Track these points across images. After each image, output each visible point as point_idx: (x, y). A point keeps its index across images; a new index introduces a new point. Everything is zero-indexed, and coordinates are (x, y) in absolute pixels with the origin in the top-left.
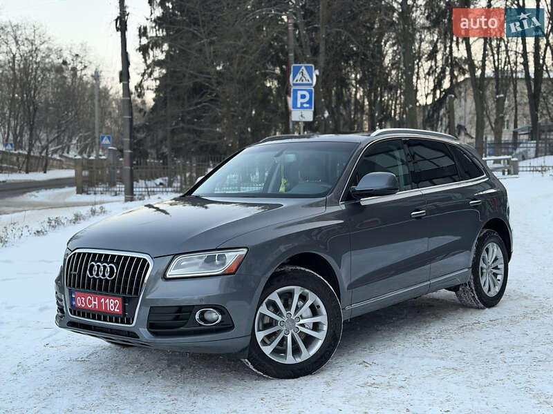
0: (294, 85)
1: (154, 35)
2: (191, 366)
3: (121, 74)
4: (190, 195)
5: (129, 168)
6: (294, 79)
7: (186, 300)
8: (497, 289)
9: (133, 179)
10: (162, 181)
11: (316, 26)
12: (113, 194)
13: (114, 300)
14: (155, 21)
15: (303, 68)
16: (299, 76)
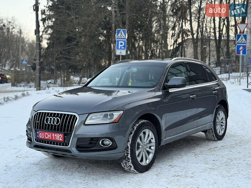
0: (117, 38)
1: (48, 14)
2: (90, 167)
3: (36, 31)
4: (86, 86)
5: (39, 74)
6: (117, 36)
7: (92, 135)
8: (223, 132)
9: (40, 80)
10: (51, 81)
11: (124, 12)
12: (29, 87)
13: (59, 135)
14: (48, 7)
15: (122, 31)
16: (120, 34)
